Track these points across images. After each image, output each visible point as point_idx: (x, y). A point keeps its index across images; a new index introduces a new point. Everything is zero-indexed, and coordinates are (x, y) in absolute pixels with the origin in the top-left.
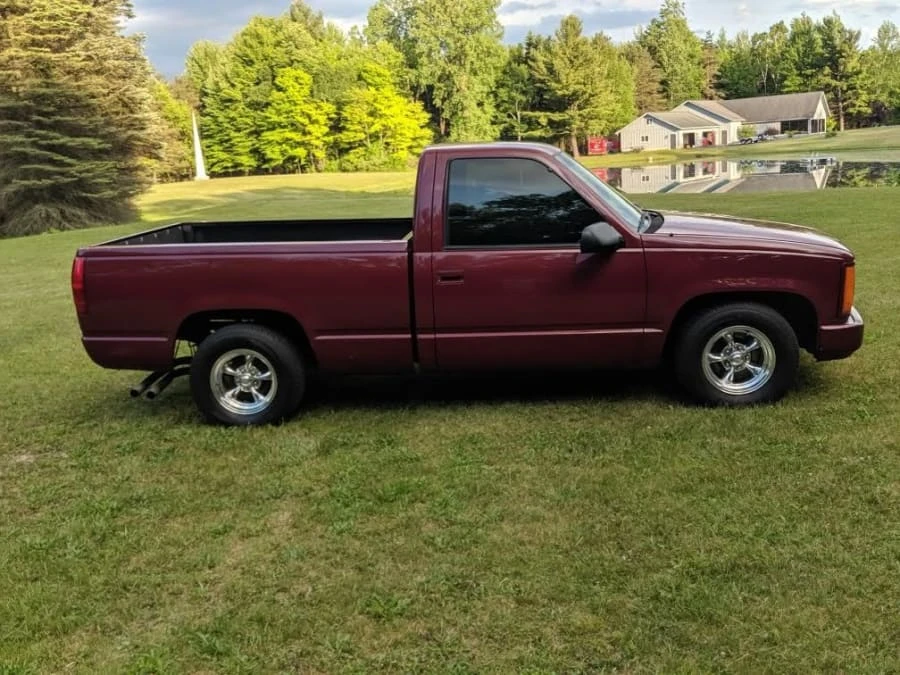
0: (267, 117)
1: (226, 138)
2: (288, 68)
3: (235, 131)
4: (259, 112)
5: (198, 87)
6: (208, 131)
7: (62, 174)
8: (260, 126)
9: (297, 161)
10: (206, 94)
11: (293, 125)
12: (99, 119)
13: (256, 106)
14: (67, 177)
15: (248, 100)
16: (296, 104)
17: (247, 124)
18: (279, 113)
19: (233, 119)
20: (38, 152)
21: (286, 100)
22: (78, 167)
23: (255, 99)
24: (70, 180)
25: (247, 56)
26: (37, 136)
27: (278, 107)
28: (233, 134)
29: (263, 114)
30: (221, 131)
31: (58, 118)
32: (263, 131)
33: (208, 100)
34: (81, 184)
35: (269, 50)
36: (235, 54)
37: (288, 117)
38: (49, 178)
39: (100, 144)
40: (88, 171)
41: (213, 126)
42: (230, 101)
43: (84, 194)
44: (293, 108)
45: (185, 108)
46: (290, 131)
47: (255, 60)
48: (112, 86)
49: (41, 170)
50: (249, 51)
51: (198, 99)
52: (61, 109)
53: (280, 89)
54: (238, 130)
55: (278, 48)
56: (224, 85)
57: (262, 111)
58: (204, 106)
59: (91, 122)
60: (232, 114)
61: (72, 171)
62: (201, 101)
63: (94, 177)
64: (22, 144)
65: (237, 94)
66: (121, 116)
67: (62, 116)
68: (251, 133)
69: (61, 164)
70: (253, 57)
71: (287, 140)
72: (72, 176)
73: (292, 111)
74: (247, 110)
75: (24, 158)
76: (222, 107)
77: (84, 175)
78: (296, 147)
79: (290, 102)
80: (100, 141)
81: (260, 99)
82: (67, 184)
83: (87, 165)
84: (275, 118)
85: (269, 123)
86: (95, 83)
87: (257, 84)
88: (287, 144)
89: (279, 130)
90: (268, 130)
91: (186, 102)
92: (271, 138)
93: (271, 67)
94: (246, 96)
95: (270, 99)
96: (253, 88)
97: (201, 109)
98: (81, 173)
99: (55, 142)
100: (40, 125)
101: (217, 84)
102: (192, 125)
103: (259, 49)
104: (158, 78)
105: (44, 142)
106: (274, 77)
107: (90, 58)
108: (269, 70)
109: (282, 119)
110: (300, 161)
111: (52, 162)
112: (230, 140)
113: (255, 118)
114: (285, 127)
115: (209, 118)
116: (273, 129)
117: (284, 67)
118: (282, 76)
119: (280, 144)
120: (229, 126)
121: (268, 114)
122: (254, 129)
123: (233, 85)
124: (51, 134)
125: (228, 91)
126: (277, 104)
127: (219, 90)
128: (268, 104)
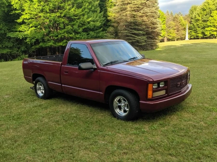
0: (207, 24)
1: (196, 29)
2: (215, 11)
3: (198, 28)
4: (205, 23)
5: (191, 17)
6: (191, 28)
7: (134, 39)
8: (205, 26)
9: (213, 35)
10: (192, 19)
11: (214, 26)
12: (144, 27)
13: (204, 21)
14: (135, 40)
15: (203, 19)
16: (216, 20)
17: (201, 26)
18: (210, 23)
19: (198, 25)
20: (129, 34)
21: (213, 19)
22: (137, 38)
23: (205, 19)
24: (135, 41)
25: (204, 8)
26: (130, 31)
27: (210, 21)
28: (197, 28)
29: (206, 23)
30: (194, 28)
31: (135, 27)
32: (206, 28)
33: (192, 20)
34: (138, 42)
35: (211, 6)
36: (201, 8)
37: (213, 24)
38: (131, 40)
39: (143, 33)
40: (139, 39)
41: (193, 27)
42: (198, 20)
43: (138, 44)
44: (215, 21)
45: (186, 22)
46: (213, 28)
47: (206, 9)
48: (149, 19)
49: (130, 38)
50: (205, 7)
51: (190, 20)
53: (212, 17)
54: (199, 27)
55: (213, 6)
56: (197, 16)
57: (206, 22)
58: (191, 22)
59: (142, 28)
60: (198, 23)
61: (136, 39)
62: (191, 20)
63: (141, 40)
64: (126, 33)
65: (200, 18)
66: (151, 26)
67: (136, 26)
68: (202, 28)
69: (134, 37)
70: (206, 8)
71: (211, 30)
72: (136, 40)
73: (214, 22)
74: (202, 22)
75: (128, 36)
76: (196, 22)
77: (138, 40)
78: (214, 32)
79: (214, 20)
81: (206, 19)
82: (135, 42)
83: (140, 37)
84: (209, 24)
85: (207, 25)
87: (206, 15)
88: (212, 31)
89: (210, 27)
90: (207, 27)
91: (187, 21)
92: (207, 29)
93: (211, 11)
94: (202, 19)
95: (209, 19)
96: (205, 16)
97: (190, 22)
98: (137, 39)
99: (133, 32)
100: (131, 29)
101: (195, 16)
102: (187, 26)
103: (208, 6)
104: (181, 15)
105: (131, 32)
106: (211, 13)
107: (144, 13)
108: (210, 12)
109: (211, 25)
110: (215, 35)
111: (132, 37)
112: (196, 30)
113: (204, 24)
114: (212, 26)
115: (192, 24)
116: (209, 27)
117: (214, 10)
118: (213, 13)
119: (210, 31)
120: (197, 26)
121: (207, 23)
122: (203, 27)
123: (199, 16)
124: (133, 30)
125: (198, 17)
126: (210, 20)
127: (196, 17)
128: (208, 21)
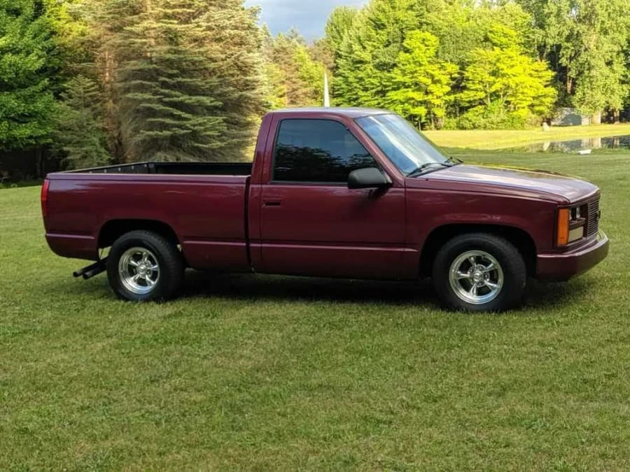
0: (392, 78)
1: (354, 97)
2: (417, 31)
3: (363, 90)
4: (385, 73)
5: (334, 50)
6: (338, 90)
7: (180, 127)
8: (386, 86)
9: (417, 119)
10: (340, 56)
11: (416, 84)
12: (214, 80)
13: (382, 67)
14: (183, 129)
15: (377, 61)
16: (421, 65)
17: (373, 84)
18: (404, 73)
19: (361, 79)
20: (162, 107)
21: (411, 61)
22: (194, 121)
23: (383, 59)
24: (185, 131)
25: (380, 20)
26: (162, 94)
27: (403, 68)
28: (361, 93)
29: (389, 75)
30: (350, 91)
31: (180, 79)
32: (388, 91)
33: (341, 62)
34: (194, 135)
35: (400, 15)
36: (369, 18)
37: (412, 77)
38: (168, 130)
39: (211, 102)
40: (200, 125)
41: (344, 86)
42: (361, 62)
43: (196, 145)
44: (418, 69)
45: (320, 68)
46: (413, 91)
47: (386, 24)
48: (229, 52)
49: (163, 123)
50: (381, 16)
51: (332, 61)
52: (183, 72)
53: (407, 51)
54: (366, 90)
55: (409, 12)
56: (356, 47)
57: (389, 72)
58: (337, 68)
59: (207, 83)
60: (361, 75)
61: (188, 124)
62: (335, 62)
63: (206, 130)
64: (149, 101)
65: (366, 56)
66: (236, 78)
67: (183, 77)
68: (377, 93)
69: (180, 118)
70: (384, 21)
71: (408, 100)
72: (187, 128)
73: (416, 72)
74: (375, 71)
75: (151, 113)
76: (353, 69)
77: (196, 128)
78: (417, 106)
79: (415, 63)
80: (212, 99)
81: (387, 61)
82: (184, 135)
83: (201, 120)
84: (400, 78)
85: (394, 83)
86: (215, 49)
87: (387, 46)
88: (409, 104)
89: (403, 90)
90: (394, 89)
91: (322, 63)
92: (395, 98)
93: (401, 30)
94: (374, 57)
95: (397, 60)
96: (382, 49)
97: (334, 69)
98: (194, 125)
99: (175, 99)
100: (164, 85)
101: (350, 46)
102: (323, 85)
103: (391, 13)
104: (299, 42)
105: (167, 99)
106: (403, 39)
107: (209, 28)
108: (399, 33)
109: (407, 79)
110: (420, 119)
111: (172, 116)
112: (357, 99)
113: (381, 78)
114: (409, 87)
115: (340, 78)
116: (398, 88)
117: (413, 29)
118: (410, 39)
119: (402, 103)
120: (358, 86)
121: (393, 75)
122: (379, 89)
123: (364, 48)
124: (173, 93)
125: (359, 53)
126: (403, 65)
127: (352, 52)
128: (395, 65)
